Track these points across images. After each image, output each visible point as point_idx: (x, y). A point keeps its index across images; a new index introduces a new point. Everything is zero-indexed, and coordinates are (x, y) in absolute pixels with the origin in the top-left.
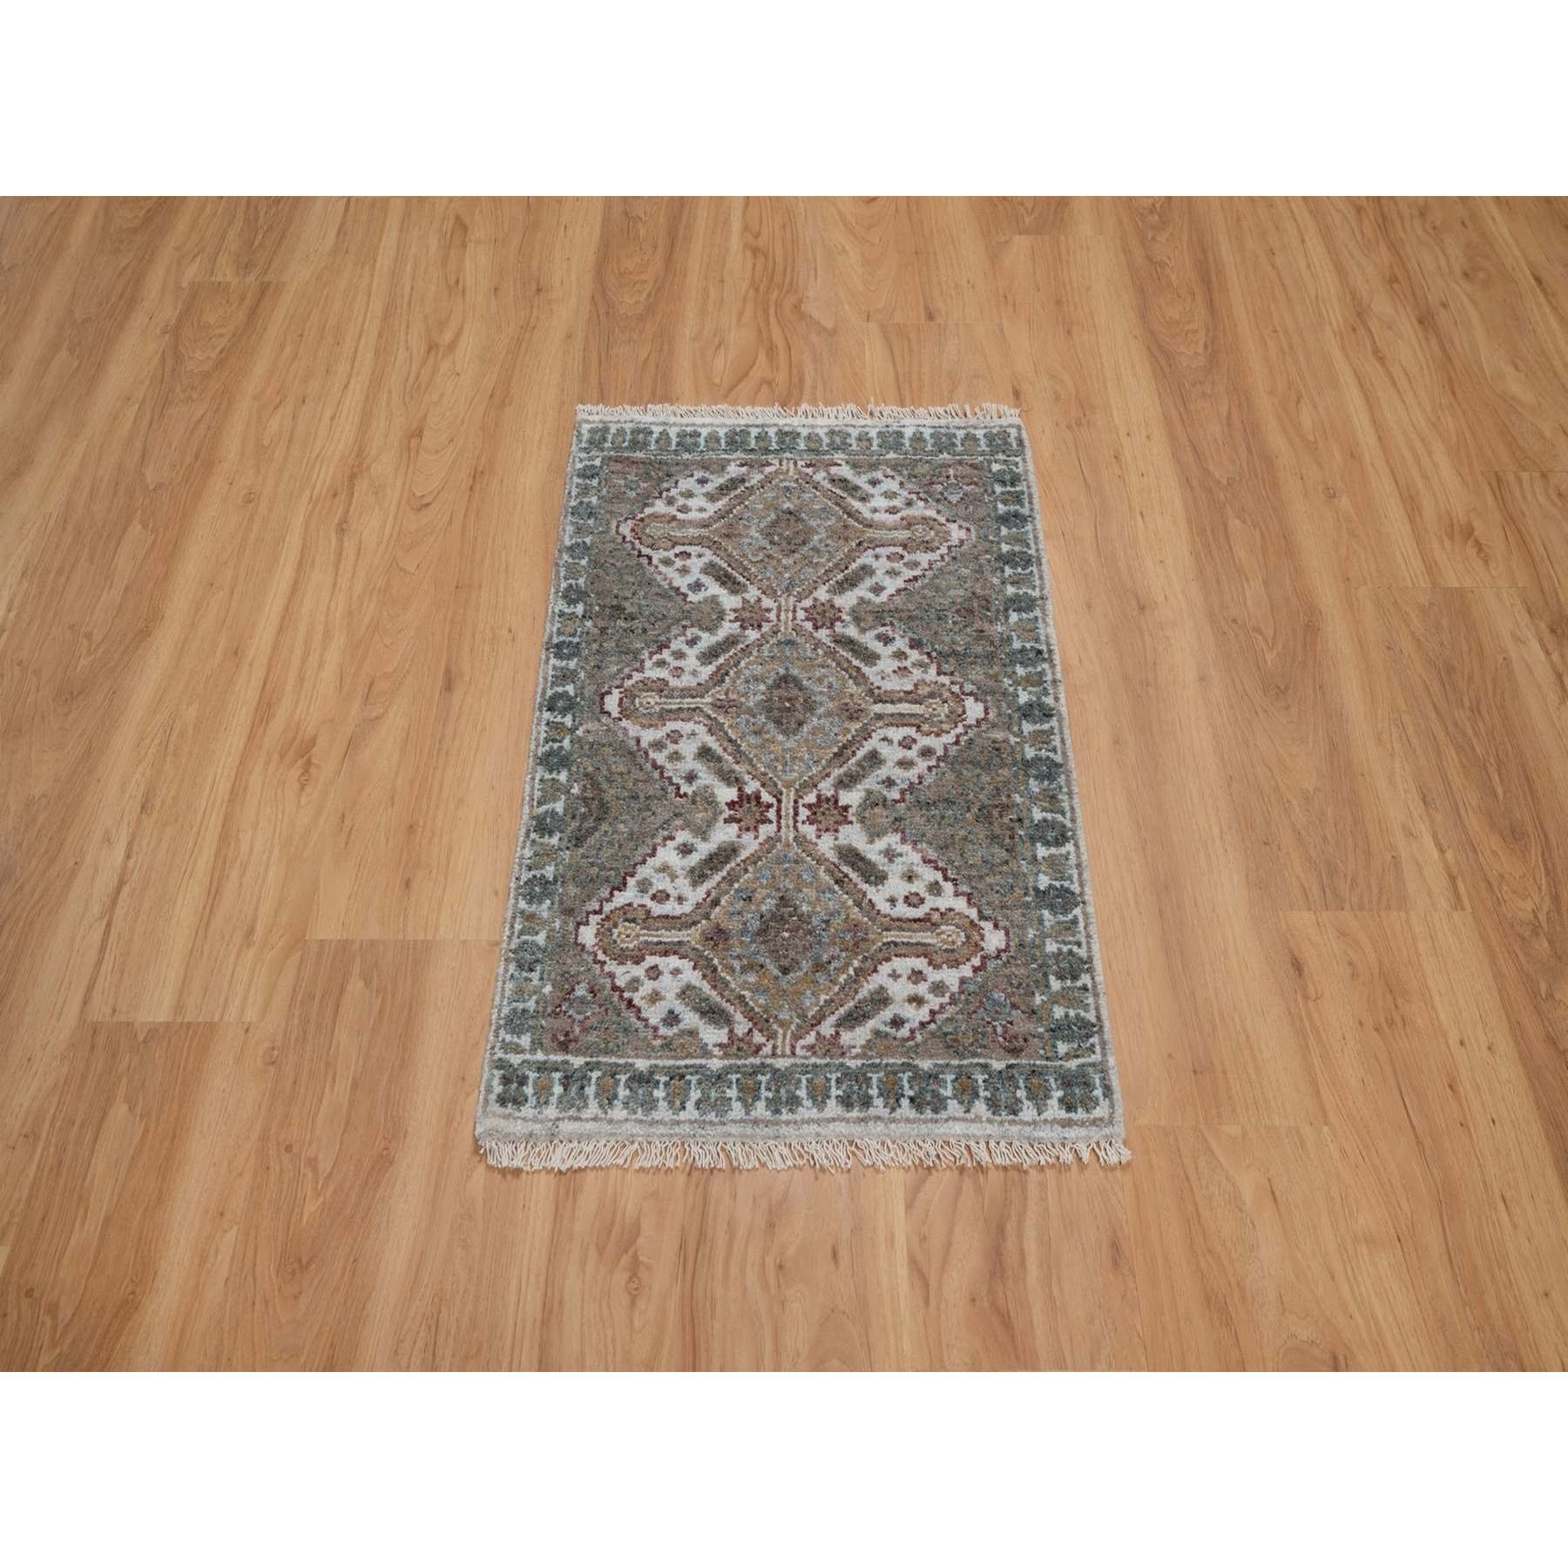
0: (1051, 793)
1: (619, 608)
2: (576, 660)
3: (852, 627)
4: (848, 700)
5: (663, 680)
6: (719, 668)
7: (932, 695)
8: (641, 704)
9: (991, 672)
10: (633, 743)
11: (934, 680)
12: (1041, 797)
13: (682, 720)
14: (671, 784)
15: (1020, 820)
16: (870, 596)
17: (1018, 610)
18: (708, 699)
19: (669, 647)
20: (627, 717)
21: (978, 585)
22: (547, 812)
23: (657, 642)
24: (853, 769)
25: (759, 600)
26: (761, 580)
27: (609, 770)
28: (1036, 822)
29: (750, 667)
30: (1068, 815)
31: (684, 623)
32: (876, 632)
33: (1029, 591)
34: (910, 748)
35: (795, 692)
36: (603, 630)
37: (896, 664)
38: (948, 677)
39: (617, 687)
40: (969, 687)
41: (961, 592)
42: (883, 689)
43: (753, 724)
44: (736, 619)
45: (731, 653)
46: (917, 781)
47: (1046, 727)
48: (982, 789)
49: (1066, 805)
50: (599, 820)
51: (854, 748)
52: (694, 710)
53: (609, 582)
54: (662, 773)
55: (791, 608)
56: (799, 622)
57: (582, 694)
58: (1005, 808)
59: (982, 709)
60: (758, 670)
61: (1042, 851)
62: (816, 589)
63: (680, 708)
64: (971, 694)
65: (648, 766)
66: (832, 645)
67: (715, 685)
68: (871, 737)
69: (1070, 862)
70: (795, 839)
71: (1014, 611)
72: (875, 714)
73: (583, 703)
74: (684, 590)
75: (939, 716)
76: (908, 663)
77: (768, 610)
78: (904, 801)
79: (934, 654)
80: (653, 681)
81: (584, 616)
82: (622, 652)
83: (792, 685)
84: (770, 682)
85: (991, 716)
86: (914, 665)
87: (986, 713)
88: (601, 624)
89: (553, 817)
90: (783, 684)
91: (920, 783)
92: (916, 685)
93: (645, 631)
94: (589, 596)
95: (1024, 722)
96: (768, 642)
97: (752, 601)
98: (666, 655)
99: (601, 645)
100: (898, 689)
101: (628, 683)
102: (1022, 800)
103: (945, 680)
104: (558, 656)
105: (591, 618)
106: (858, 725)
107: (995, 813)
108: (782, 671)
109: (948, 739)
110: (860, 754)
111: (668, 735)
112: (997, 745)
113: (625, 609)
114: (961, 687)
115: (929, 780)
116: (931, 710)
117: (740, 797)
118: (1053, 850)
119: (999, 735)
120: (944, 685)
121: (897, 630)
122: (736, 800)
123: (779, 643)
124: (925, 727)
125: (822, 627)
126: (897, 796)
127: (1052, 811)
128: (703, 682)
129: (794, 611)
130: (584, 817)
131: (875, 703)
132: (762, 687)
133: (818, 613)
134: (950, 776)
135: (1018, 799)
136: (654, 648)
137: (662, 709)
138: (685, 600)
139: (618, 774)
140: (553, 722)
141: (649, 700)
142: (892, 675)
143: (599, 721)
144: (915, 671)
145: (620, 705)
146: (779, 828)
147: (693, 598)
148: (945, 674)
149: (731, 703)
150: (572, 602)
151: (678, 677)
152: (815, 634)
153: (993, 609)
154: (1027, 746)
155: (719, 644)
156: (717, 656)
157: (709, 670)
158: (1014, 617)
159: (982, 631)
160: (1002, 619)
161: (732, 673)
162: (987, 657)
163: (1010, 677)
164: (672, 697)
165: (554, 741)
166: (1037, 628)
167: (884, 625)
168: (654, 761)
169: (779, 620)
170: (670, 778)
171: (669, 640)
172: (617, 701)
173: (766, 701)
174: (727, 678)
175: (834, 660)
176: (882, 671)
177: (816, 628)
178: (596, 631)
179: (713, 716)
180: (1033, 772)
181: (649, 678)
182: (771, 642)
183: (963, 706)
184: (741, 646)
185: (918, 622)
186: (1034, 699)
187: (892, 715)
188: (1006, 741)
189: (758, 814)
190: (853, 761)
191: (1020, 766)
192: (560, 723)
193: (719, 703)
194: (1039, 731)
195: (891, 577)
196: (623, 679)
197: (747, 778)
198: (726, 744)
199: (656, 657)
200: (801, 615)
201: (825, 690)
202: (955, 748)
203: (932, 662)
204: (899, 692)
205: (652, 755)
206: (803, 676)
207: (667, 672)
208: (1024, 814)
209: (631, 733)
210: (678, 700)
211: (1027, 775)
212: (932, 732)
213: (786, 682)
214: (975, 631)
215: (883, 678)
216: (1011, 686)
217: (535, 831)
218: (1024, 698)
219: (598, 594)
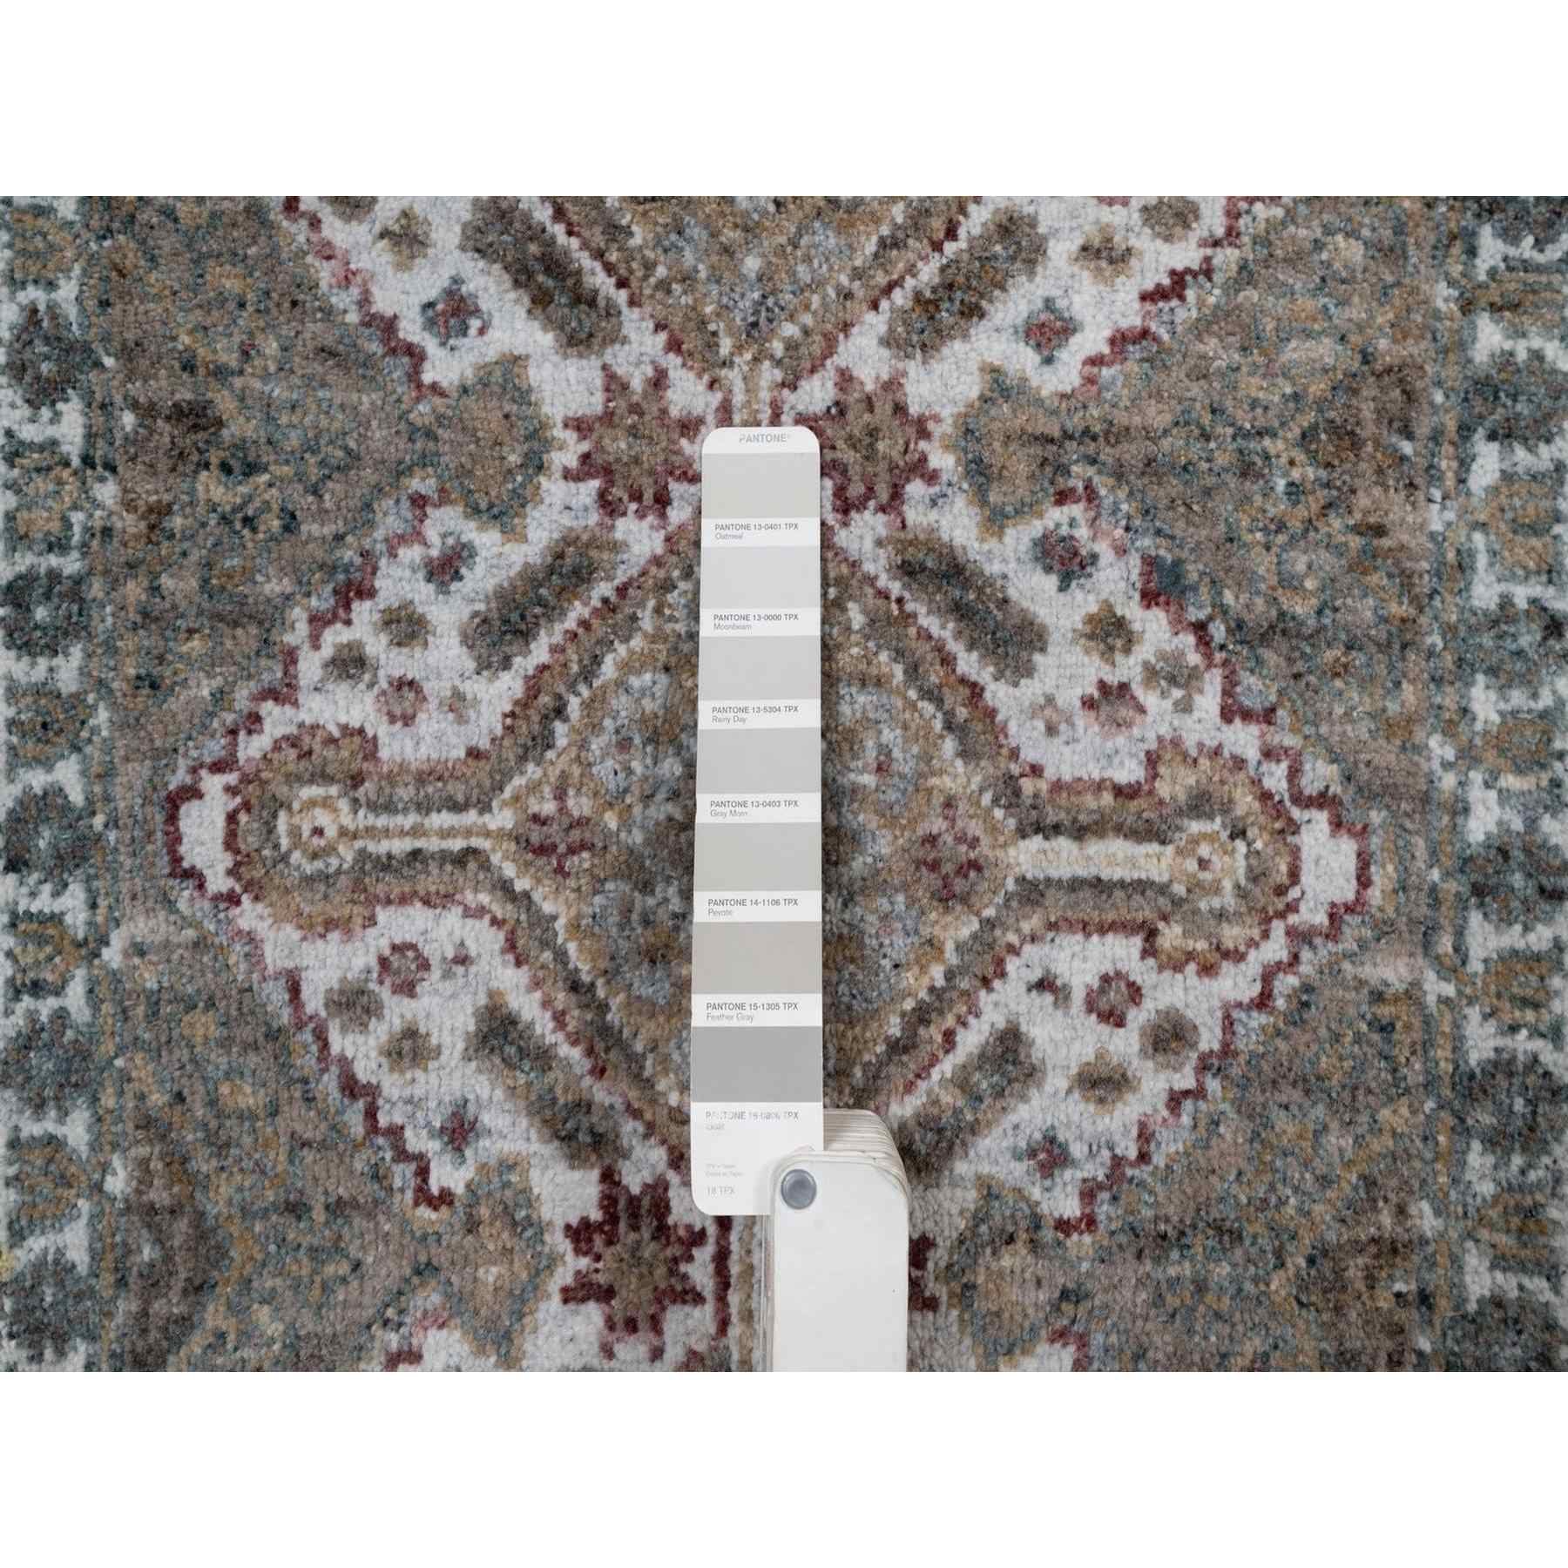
157: (500, 692)
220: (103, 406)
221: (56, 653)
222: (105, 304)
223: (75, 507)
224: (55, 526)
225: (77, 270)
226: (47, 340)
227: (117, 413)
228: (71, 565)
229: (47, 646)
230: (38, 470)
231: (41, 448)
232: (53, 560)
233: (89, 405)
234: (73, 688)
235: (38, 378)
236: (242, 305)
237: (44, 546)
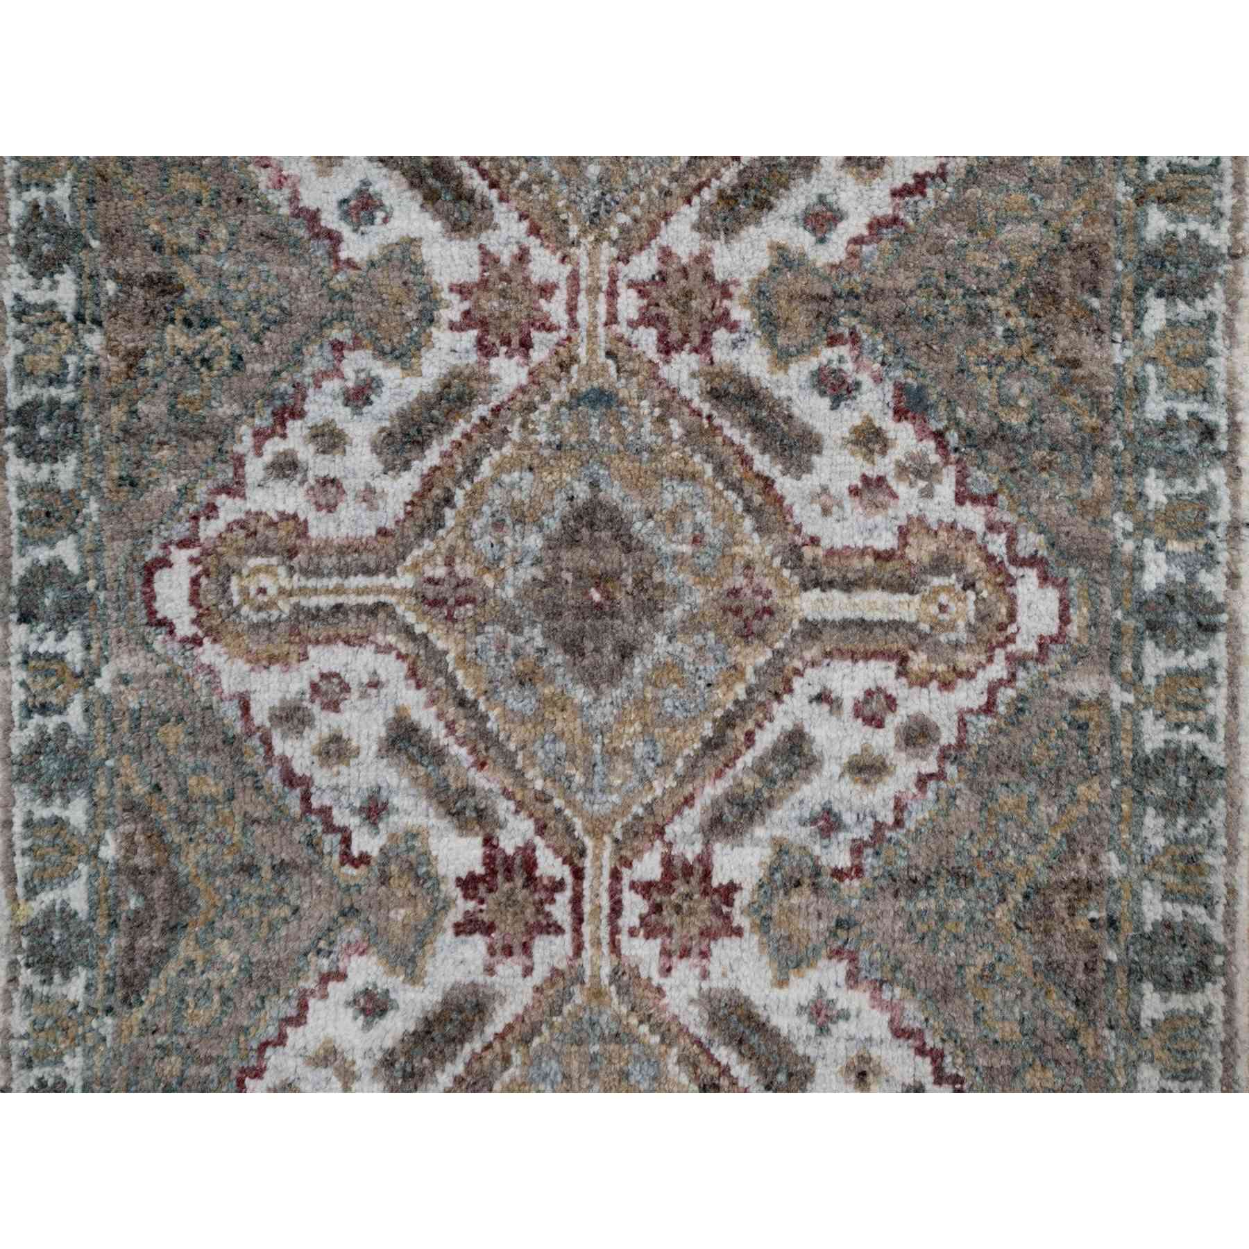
0: (1190, 851)
1: (164, 285)
2: (72, 460)
3: (755, 345)
4: (740, 581)
5: (295, 517)
6: (428, 482)
7: (939, 565)
8: (244, 592)
9: (1086, 492)
10: (231, 711)
11: (948, 520)
12: (1164, 860)
13: (347, 642)
14: (330, 828)
15: (1112, 923)
16: (803, 240)
17: (1169, 293)
18: (404, 580)
19: (301, 415)
20: (215, 635)
21: (1078, 207)
22: (49, 913)
23: (269, 397)
24: (748, 782)
25: (523, 257)
26: (526, 187)
27: (183, 791)
28: (1148, 928)
29: (506, 478)
30: (1220, 910)
31: (335, 334)
32: (814, 363)
33: (1205, 231)
34: (880, 725)
35: (613, 557)
36: (134, 358)
37: (853, 468)
38: (981, 510)
39: (183, 544)
40: (1030, 542)
41: (1033, 232)
42: (825, 543)
43: (516, 655)
44: (468, 320)
45: (456, 435)
46: (890, 820)
47: (1199, 660)
48: (1037, 839)
49: (1217, 881)
50: (173, 929)
51: (750, 725)
52: (373, 611)
53: (133, 197)
54: (306, 798)
55: (605, 284)
56: (622, 329)
57: (98, 568)
58: (1085, 889)
59: (1055, 607)
60: (523, 485)
61: (1152, 1005)
62: (666, 216)
63: (338, 607)
64: (1033, 561)
65: (273, 777)
66: (706, 408)
67: (420, 536)
68: (790, 691)
69: (1210, 1033)
70: (616, 974)
71: (1160, 294)
72: (804, 621)
73: (102, 595)
74: (331, 219)
75: (952, 627)
76: (885, 466)
77: (546, 290)
78: (858, 871)
79: (953, 438)
80: (271, 524)
81: (79, 317)
82: (184, 433)
83: (605, 535)
84: (553, 524)
85: (1073, 630)
86: (902, 470)
87: (1064, 619)
88: (128, 340)
89: (66, 926)
90: (585, 532)
91: (898, 823)
92: (903, 533)
93: (238, 361)
94: (86, 246)
95: (1149, 646)
96: (546, 398)
97: (506, 259)
98: (296, 438)
99: (133, 413)
100: (860, 544)
101: (209, 530)
102: (1123, 868)
103: (973, 517)
104: (31, 451)
105: (99, 323)
106: (763, 656)
107: (1059, 904)
108: (582, 492)
109: (969, 695)
110: (766, 739)
111: (315, 687)
112: (1082, 715)
113: (182, 289)
114: (1011, 541)
115: (918, 814)
116: (934, 609)
117: (489, 861)
118: (1178, 1002)
119: (1086, 684)
120: (970, 534)
121: (865, 360)
122: (480, 870)
123: (577, 398)
124: (918, 661)
125: (679, 348)
126: (843, 860)
127: (1186, 899)
128: (390, 525)
129: (613, 294)
130: (138, 924)
131: (805, 587)
132: (534, 541)
133: (672, 302)
134: (966, 804)
135: (1113, 865)
136: (264, 420)
137: (297, 608)
138: (333, 254)
139: (205, 802)
140: (38, 655)
141: (265, 581)
142: (849, 503)
143: (147, 646)
144: (901, 489)
145: (194, 599)
146: (578, 949)
147: (357, 247)
148: (975, 500)
149: (462, 591)
150: (44, 268)
151: (331, 508)
152: (664, 371)
153: (1107, 289)
154: (1148, 715)
155: (426, 403)
156: (421, 445)
157: (402, 487)
158: (1157, 314)
159: (1076, 364)
160: (1125, 315)
161: (459, 497)
162: (1080, 449)
163: (1129, 509)
164: (317, 573)
165: (44, 709)
166: (1210, 353)
167: (833, 341)
168: (285, 761)
169: (574, 324)
170: (325, 812)
171: (300, 390)
172: (186, 585)
173: (545, 585)
174: (448, 513)
175: (709, 456)
176: (825, 490)
177: (667, 348)
178: (113, 364)
179: (420, 629)
180: (1157, 791)
181: (259, 514)
182: (555, 398)
183: (1013, 599)
184: (481, 410)
185: (918, 332)
186: (1181, 577)
187: (845, 624)
188: (1102, 701)
189: (530, 911)
190: (748, 758)
191: (1128, 773)
192: (56, 656)
193: (430, 592)
194: (1179, 671)
195: (859, 175)
196: (195, 518)
197: (504, 807)
198: (452, 712)
199: (273, 447)
200: (629, 304)
201: (686, 549)
202: (985, 721)
203: (946, 463)
204: (863, 552)
205: (281, 746)
206: (633, 507)
207: (301, 492)
208: (1120, 909)
209: (229, 684)
210: (334, 582)
211: (1140, 799)
212: (933, 675)
213: (591, 525)
214: (1058, 363)
215: (826, 511)
216: (1127, 535)
217: (28, 965)
218: (1155, 574)
219: (110, 237)
220: (91, 277)
221: (56, 460)
222: (91, 201)
223: (70, 352)
224: (54, 366)
225: (69, 176)
226: (46, 229)
227: (102, 282)
228: (67, 394)
229: (49, 455)
230: (41, 325)
231: (43, 308)
232: (54, 391)
233: (80, 276)
234: (70, 487)
235: (40, 256)
236: (199, 202)
237: (46, 381)
